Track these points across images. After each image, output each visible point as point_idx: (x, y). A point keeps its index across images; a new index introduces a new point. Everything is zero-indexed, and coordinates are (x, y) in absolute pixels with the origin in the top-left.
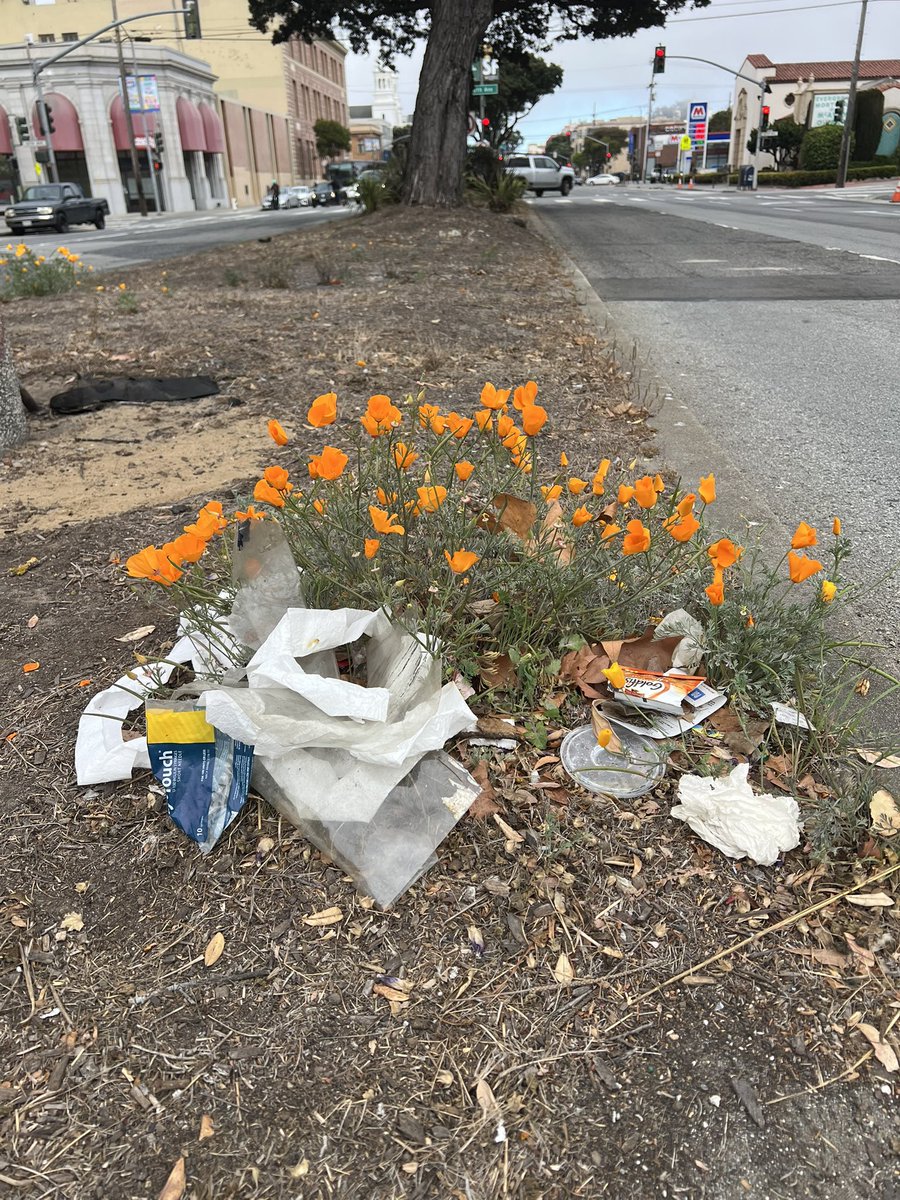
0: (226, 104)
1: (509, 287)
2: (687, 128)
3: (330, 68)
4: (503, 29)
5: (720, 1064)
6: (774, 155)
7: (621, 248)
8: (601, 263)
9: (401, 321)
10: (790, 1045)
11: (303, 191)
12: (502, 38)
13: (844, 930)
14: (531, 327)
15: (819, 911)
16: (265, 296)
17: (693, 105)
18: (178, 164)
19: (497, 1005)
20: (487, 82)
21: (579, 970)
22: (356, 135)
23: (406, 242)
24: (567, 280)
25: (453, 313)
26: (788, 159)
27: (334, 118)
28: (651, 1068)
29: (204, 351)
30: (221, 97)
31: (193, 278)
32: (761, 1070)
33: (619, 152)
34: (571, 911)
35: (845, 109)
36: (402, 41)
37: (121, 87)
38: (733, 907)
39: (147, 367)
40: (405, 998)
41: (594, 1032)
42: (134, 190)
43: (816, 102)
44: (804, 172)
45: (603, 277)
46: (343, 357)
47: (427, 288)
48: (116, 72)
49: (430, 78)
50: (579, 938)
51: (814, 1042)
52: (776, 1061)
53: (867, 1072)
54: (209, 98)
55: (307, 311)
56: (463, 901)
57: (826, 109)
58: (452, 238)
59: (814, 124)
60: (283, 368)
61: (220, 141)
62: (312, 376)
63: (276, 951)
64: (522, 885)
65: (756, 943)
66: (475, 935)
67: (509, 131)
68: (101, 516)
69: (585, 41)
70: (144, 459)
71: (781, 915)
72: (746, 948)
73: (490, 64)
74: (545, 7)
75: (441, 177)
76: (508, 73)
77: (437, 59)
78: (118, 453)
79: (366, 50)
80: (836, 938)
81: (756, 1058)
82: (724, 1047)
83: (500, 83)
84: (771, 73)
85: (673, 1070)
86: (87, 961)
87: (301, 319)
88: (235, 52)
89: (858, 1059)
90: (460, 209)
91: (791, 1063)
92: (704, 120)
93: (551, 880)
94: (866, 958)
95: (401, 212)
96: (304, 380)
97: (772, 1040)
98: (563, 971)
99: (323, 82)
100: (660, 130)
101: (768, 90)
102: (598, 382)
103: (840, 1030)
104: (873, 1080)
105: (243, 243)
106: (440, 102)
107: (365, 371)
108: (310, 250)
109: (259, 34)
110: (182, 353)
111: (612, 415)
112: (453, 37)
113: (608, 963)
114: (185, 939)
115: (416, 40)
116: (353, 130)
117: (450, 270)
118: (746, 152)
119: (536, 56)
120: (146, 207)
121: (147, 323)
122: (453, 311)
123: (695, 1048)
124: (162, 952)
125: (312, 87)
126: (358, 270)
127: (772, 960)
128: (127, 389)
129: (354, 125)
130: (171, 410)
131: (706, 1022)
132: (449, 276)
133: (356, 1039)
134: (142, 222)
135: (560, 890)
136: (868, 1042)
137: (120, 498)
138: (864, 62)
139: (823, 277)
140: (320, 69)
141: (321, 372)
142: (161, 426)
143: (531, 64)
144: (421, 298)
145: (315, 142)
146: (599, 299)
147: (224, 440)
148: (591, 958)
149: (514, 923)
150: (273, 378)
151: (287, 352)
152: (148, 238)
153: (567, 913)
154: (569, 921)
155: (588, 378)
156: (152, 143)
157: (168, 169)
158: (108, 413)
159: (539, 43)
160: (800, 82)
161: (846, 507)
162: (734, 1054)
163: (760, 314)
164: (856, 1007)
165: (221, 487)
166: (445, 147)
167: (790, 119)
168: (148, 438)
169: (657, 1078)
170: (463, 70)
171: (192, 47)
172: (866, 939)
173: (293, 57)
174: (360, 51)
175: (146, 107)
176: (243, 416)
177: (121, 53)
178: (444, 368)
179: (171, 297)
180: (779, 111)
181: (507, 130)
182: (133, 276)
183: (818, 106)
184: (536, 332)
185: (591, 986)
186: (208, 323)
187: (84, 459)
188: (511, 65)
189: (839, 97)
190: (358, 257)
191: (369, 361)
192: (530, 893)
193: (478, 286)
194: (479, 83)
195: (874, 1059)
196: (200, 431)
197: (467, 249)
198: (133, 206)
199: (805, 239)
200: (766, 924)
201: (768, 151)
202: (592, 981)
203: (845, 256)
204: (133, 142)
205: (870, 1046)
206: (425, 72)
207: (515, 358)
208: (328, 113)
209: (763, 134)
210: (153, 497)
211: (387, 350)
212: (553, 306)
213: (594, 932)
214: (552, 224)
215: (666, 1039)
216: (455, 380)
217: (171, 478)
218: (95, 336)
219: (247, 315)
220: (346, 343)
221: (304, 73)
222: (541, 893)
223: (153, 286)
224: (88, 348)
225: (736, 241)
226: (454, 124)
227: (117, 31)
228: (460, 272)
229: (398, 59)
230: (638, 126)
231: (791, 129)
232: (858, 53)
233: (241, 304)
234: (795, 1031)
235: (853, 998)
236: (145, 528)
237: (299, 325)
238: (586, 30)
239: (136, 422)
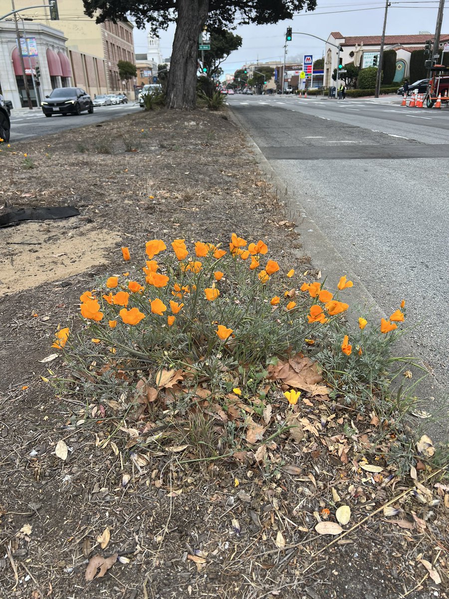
0: (72, 52)
1: (222, 153)
2: (303, 68)
3: (125, 35)
4: (212, 18)
5: (359, 586)
6: (345, 81)
7: (274, 130)
8: (265, 138)
9: (170, 173)
10: (390, 574)
11: (113, 97)
12: (212, 22)
13: (410, 509)
14: (234, 176)
15: (398, 500)
16: (98, 158)
17: (305, 56)
18: (48, 82)
19: (250, 562)
20: (204, 44)
21: (288, 540)
22: (139, 68)
23: (168, 128)
24: (250, 149)
25: (196, 168)
26: (352, 84)
27: (128, 60)
28: (327, 591)
29: (70, 191)
30: (69, 49)
31: (61, 148)
32: (378, 588)
33: (270, 79)
34: (282, 508)
35: (378, 59)
36: (162, 23)
37: (17, 43)
38: (358, 500)
39: (41, 200)
40: (204, 561)
41: (297, 573)
42: (25, 95)
43: (364, 56)
44: (359, 90)
45: (266, 146)
46: (142, 193)
47: (181, 154)
48: (15, 36)
49: (178, 45)
50: (286, 522)
51: (401, 571)
52: (385, 583)
53: (426, 585)
54: (63, 49)
55: (122, 167)
56: (228, 505)
57: (369, 59)
58: (191, 126)
59: (364, 67)
60: (111, 200)
61: (70, 71)
62: (127, 204)
63: (137, 537)
64: (257, 495)
65: (370, 519)
66: (236, 523)
67: (216, 68)
68: (25, 289)
69: (253, 25)
70: (44, 254)
71: (381, 502)
72: (366, 522)
73: (206, 35)
74: (233, 8)
75: (185, 95)
76: (215, 39)
77: (181, 36)
78: (30, 251)
79: (144, 27)
80: (407, 514)
81: (375, 582)
82: (360, 577)
83: (211, 44)
84: (343, 41)
85: (337, 592)
86: (39, 549)
87: (119, 173)
88: (76, 26)
89: (422, 578)
90: (195, 111)
91: (391, 583)
92: (311, 64)
93: (270, 491)
94: (422, 524)
95: (165, 112)
96: (123, 207)
97: (382, 571)
98: (280, 541)
99: (122, 42)
100: (289, 68)
101: (341, 50)
102: (269, 207)
103: (413, 563)
104: (430, 589)
105: (84, 127)
106: (183, 58)
107: (154, 202)
108: (120, 132)
109: (89, 18)
110: (58, 192)
111: (278, 226)
112: (189, 25)
113: (302, 535)
114: (89, 534)
115: (169, 23)
116: (137, 66)
117: (191, 144)
118: (332, 80)
119: (229, 31)
120: (31, 104)
121: (39, 175)
122: (195, 167)
123: (346, 578)
124: (78, 541)
125: (116, 44)
126: (146, 143)
127: (379, 528)
128: (32, 214)
129: (138, 63)
130: (56, 225)
131: (350, 564)
132: (191, 147)
133: (181, 586)
134: (29, 112)
135: (275, 496)
136: (426, 569)
137: (33, 278)
138: (387, 36)
139: (372, 147)
140: (120, 35)
141: (131, 202)
142: (51, 234)
143: (227, 35)
144: (178, 160)
145: (118, 72)
146: (266, 160)
147: (84, 243)
148: (293, 533)
149: (254, 516)
150: (107, 206)
151: (113, 191)
152: (34, 122)
153: (280, 509)
154: (281, 513)
155: (265, 205)
156: (34, 72)
157: (43, 85)
158: (23, 227)
159: (230, 25)
160: (357, 46)
161: (391, 271)
162: (364, 580)
163: (344, 166)
164: (419, 551)
165: (86, 270)
166: (186, 81)
167: (352, 63)
168: (45, 241)
169: (330, 596)
170: (195, 42)
171: (54, 24)
172: (422, 514)
173: (106, 29)
174: (141, 28)
175: (31, 54)
176: (94, 229)
177: (17, 27)
178: (193, 200)
179: (50, 159)
180: (347, 60)
181: (215, 67)
182: (28, 146)
183: (365, 58)
184: (237, 178)
185: (294, 548)
186: (71, 175)
187: (12, 255)
188: (217, 35)
189: (376, 54)
190: (145, 136)
191: (155, 196)
192: (261, 499)
193: (207, 153)
194: (201, 44)
195: (429, 578)
196: (72, 237)
197: (200, 132)
198: (24, 104)
199: (363, 126)
200: (374, 508)
201: (342, 80)
202: (294, 546)
203: (381, 135)
204: (24, 72)
205: (427, 571)
206: (176, 42)
207: (228, 194)
208: (125, 57)
209: (340, 71)
210: (50, 276)
211: (164, 190)
212: (244, 164)
213: (293, 518)
214: (240, 116)
215: (332, 574)
216: (199, 206)
217: (59, 265)
218: (12, 183)
219: (91, 170)
220: (143, 186)
221: (112, 37)
222: (266, 498)
223: (40, 152)
224: (9, 189)
225: (330, 126)
226: (191, 69)
227: (15, 15)
228: (196, 145)
229: (160, 32)
230: (279, 66)
231: (352, 69)
232: (384, 32)
233: (87, 164)
234: (392, 566)
235: (418, 546)
236: (49, 296)
237: (118, 176)
238: (253, 20)
239: (38, 232)
